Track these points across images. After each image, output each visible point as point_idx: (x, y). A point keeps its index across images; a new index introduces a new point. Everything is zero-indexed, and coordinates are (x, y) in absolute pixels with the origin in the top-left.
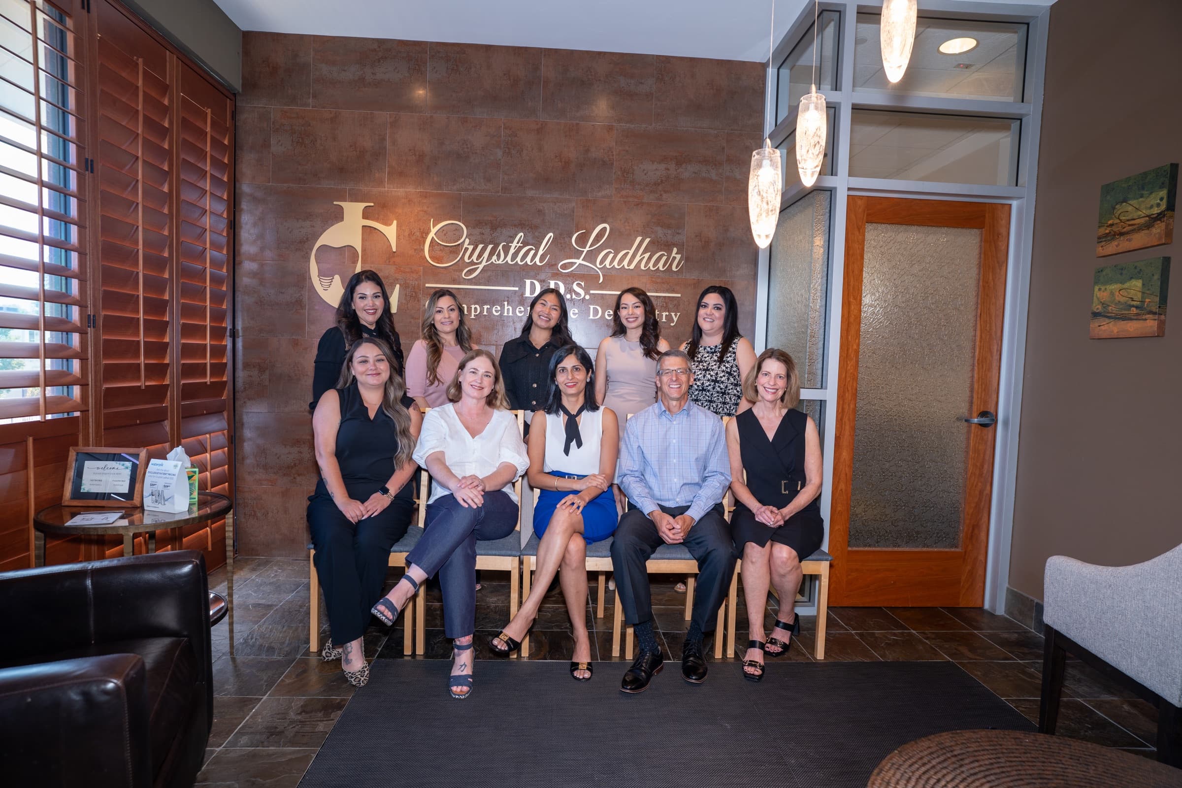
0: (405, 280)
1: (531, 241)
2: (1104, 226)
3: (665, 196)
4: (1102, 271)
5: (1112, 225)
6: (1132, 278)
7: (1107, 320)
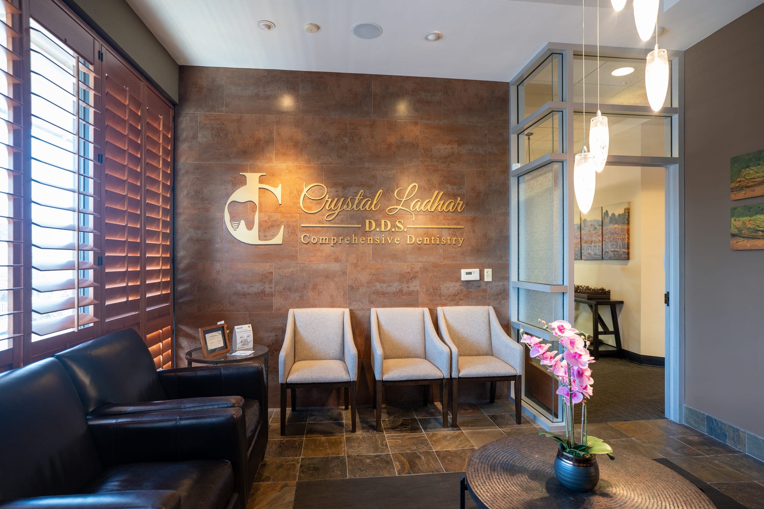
0: (288, 222)
1: (368, 195)
2: (734, 182)
3: (451, 165)
4: (735, 209)
5: (740, 181)
6: (757, 214)
7: (742, 239)
